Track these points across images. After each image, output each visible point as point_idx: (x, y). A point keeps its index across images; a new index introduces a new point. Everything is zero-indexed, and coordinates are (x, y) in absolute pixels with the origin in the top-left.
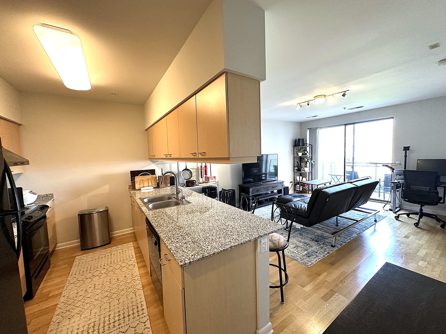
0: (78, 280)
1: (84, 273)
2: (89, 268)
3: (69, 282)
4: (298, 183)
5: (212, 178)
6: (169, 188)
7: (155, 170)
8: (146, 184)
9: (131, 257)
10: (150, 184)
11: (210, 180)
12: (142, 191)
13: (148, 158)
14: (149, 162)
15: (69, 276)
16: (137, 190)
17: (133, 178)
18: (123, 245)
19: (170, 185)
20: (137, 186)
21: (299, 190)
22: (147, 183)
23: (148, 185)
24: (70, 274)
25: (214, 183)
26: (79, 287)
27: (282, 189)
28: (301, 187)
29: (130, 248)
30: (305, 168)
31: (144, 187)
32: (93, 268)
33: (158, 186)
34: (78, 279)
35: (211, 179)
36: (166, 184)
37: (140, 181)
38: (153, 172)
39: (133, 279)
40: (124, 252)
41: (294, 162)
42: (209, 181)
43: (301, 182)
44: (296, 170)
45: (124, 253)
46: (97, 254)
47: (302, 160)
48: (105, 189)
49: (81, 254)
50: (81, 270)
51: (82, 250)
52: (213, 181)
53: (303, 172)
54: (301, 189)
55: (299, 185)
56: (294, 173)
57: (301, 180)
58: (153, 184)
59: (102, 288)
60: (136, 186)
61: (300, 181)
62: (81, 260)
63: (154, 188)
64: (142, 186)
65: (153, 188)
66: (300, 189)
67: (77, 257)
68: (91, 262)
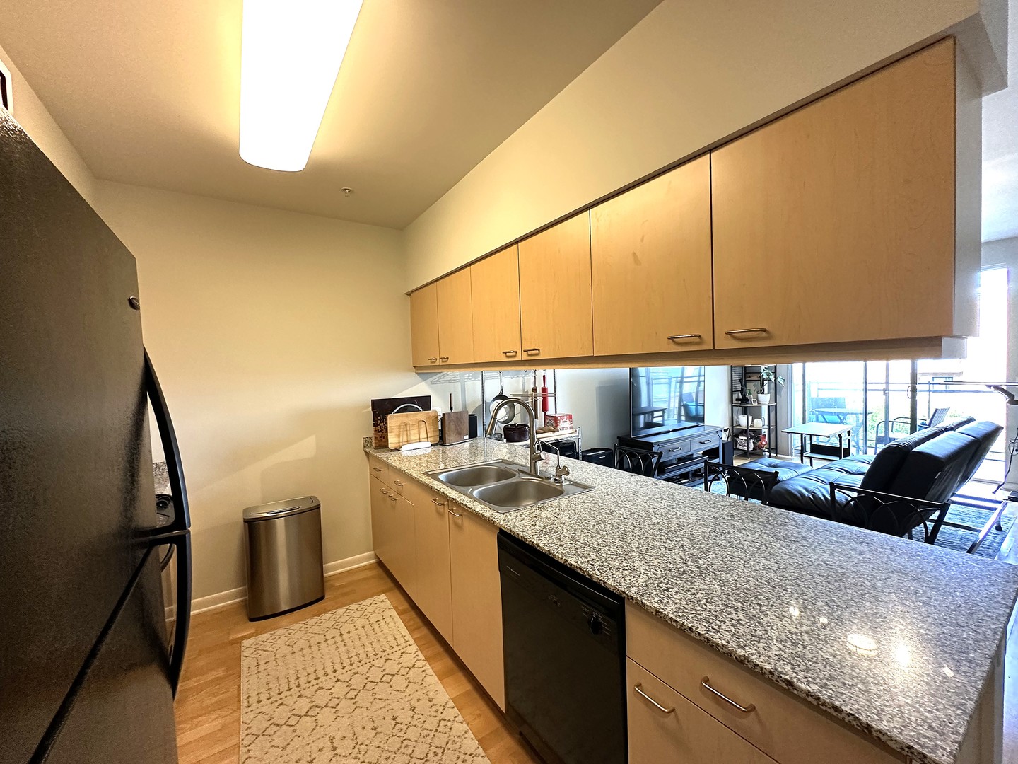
0: (275, 721)
1: (282, 696)
2: (293, 679)
3: (249, 731)
4: (743, 432)
5: (565, 420)
6: (467, 445)
7: (430, 396)
8: (414, 435)
9: (401, 641)
10: (424, 435)
11: (561, 425)
12: (404, 454)
13: (412, 365)
14: (414, 377)
15: (244, 710)
16: (392, 451)
17: (379, 418)
18: (364, 603)
19: (470, 438)
20: (392, 441)
21: (746, 448)
22: (416, 431)
23: (418, 437)
24: (244, 703)
25: (571, 431)
26: (284, 748)
27: (718, 448)
28: (752, 441)
29: (387, 613)
30: (760, 395)
31: (408, 442)
32: (302, 681)
33: (442, 440)
34: (272, 718)
35: (561, 421)
36: (460, 434)
37: (400, 426)
38: (425, 402)
39: (439, 716)
40: (376, 626)
41: (732, 380)
42: (559, 428)
43: (750, 430)
44: (737, 400)
45: (377, 629)
46: (299, 634)
47: (750, 377)
48: (306, 448)
49: (253, 631)
50: (271, 685)
51: (252, 620)
52: (567, 426)
53: (756, 404)
54: (751, 447)
55: (746, 438)
56: (732, 406)
57: (750, 424)
58: (429, 436)
59: (356, 750)
60: (390, 440)
61: (750, 428)
62: (261, 652)
63: (432, 445)
64: (405, 439)
65: (429, 444)
66: (748, 448)
67: (246, 643)
68: (289, 658)
